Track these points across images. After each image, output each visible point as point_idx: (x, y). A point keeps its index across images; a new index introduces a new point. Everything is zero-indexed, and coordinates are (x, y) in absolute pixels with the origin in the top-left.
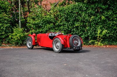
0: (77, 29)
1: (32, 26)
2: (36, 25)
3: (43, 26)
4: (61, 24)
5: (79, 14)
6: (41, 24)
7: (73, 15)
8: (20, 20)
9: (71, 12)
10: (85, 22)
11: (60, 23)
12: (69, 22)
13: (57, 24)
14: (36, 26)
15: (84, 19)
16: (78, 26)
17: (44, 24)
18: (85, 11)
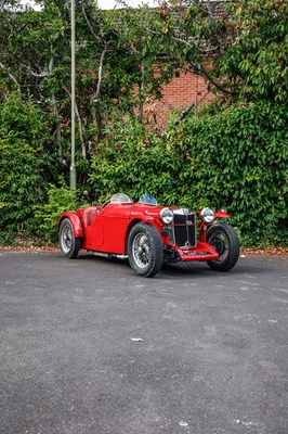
0: (251, 192)
1: (105, 181)
2: (117, 177)
3: (137, 182)
4: (198, 174)
5: (259, 141)
6: (131, 176)
7: (238, 145)
8: (73, 164)
9: (232, 135)
10: (279, 169)
11: (194, 171)
12: (223, 169)
13: (185, 174)
14: (118, 180)
15: (277, 158)
16: (254, 182)
17: (143, 174)
18: (281, 128)
